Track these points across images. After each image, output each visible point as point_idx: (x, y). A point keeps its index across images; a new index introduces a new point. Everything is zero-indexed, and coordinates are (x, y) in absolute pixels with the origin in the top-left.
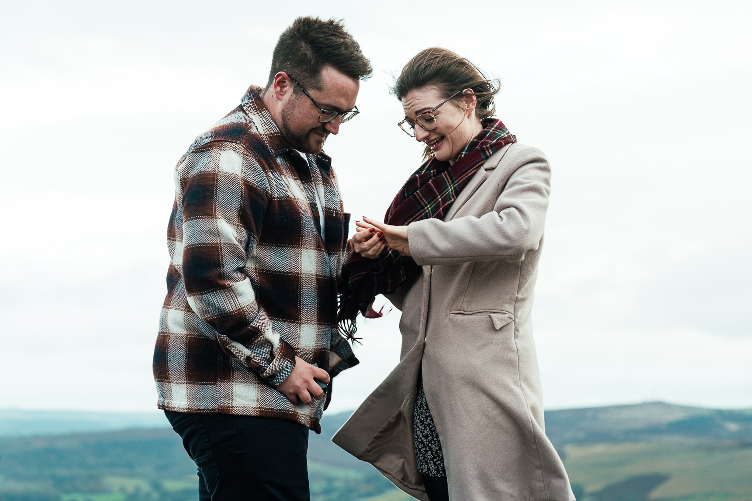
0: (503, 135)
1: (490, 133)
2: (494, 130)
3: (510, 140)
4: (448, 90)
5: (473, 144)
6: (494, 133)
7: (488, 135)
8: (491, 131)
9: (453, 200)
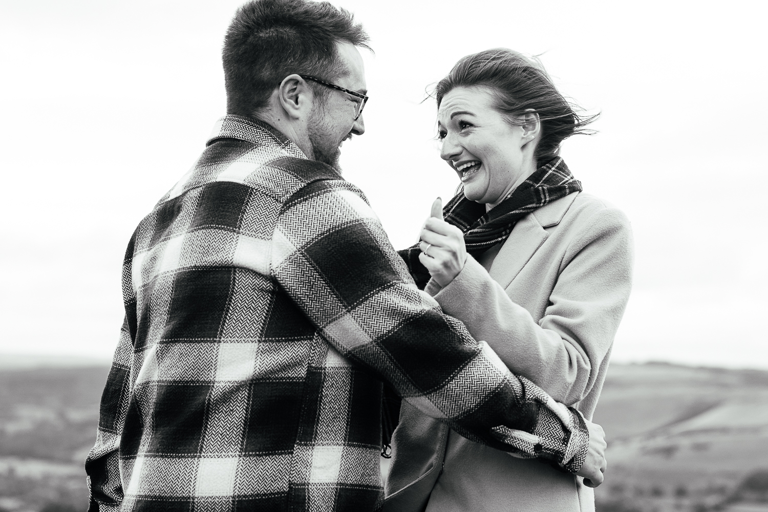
0: (566, 179)
1: (548, 174)
2: (554, 171)
3: (574, 188)
4: (505, 102)
5: (524, 187)
6: (554, 175)
7: (546, 177)
8: (550, 172)
9: (504, 237)
